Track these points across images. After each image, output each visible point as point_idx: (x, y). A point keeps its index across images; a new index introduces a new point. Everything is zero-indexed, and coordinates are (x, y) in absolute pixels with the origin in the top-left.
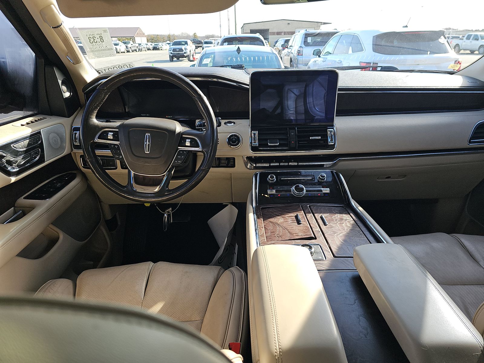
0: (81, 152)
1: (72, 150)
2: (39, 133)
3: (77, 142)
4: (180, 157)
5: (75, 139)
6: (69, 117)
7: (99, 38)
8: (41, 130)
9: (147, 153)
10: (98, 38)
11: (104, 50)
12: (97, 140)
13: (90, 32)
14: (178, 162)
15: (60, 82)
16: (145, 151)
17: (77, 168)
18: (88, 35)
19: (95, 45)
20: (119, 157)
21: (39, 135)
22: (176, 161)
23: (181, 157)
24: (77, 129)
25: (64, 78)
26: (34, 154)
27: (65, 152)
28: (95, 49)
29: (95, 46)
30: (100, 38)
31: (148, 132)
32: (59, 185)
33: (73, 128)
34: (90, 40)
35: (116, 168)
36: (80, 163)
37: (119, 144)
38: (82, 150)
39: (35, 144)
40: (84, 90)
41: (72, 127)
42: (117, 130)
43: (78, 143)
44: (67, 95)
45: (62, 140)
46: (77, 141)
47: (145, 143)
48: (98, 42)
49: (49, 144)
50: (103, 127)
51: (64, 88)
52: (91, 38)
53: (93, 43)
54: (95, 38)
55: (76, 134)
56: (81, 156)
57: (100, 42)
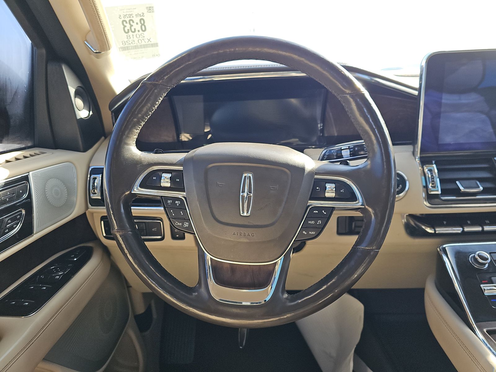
0: (102, 211)
1: (87, 208)
2: (26, 178)
3: (95, 193)
4: (313, 222)
5: (93, 189)
6: (85, 151)
7: (139, 23)
8: (31, 173)
9: (245, 214)
10: (137, 24)
11: (145, 46)
12: (137, 190)
13: (125, 11)
14: (308, 233)
15: (72, 91)
16: (241, 212)
17: (95, 238)
18: (122, 16)
19: (131, 36)
20: (183, 224)
21: (24, 183)
22: (304, 232)
23: (316, 222)
24: (99, 171)
25: (80, 85)
26: (9, 221)
27: (76, 212)
28: (132, 45)
29: (132, 38)
30: (141, 23)
31: (248, 170)
32: (60, 275)
33: (90, 169)
34: (125, 26)
35: (162, 239)
36: (100, 231)
37: (185, 198)
38: (105, 207)
39: (14, 201)
40: (111, 106)
41: (89, 167)
42: (181, 168)
43: (97, 196)
44: (83, 113)
45: (70, 191)
46: (97, 191)
47: (241, 194)
48: (137, 31)
49: (45, 199)
50: (152, 163)
51: (78, 102)
52: (126, 23)
53: (128, 32)
54: (133, 22)
55: (95, 179)
56: (103, 218)
57: (140, 30)
